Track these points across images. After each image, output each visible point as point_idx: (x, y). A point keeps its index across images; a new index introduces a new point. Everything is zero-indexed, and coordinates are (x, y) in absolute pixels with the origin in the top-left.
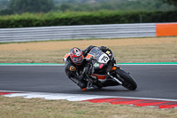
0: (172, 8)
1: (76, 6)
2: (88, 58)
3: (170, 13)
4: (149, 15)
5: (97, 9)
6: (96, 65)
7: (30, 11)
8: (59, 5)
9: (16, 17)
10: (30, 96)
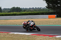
0: (52, 11)
1: (27, 11)
2: (28, 23)
3: (52, 12)
4: (47, 13)
5: (33, 11)
6: (30, 25)
7: (16, 12)
8: (23, 10)
9: (12, 13)
10: (16, 33)
